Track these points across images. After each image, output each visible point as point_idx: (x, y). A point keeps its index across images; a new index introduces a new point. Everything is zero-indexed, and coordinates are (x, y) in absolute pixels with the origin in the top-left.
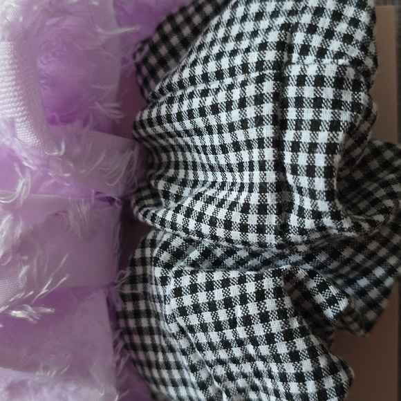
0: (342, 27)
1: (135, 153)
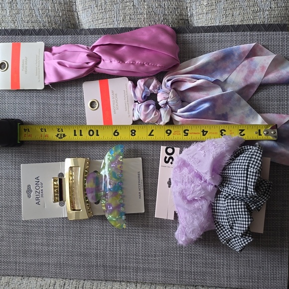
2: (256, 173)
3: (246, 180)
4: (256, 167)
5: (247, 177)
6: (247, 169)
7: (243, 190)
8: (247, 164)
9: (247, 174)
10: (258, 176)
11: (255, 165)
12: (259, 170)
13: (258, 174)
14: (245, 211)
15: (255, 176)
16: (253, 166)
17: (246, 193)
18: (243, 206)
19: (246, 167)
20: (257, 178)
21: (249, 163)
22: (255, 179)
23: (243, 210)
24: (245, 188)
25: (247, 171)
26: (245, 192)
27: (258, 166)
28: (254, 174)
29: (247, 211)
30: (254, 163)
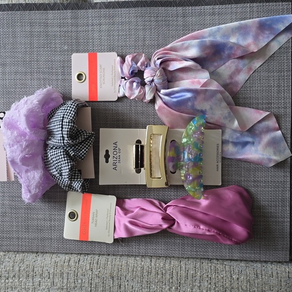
0: (70, 115)
1: (46, 132)
2: (69, 122)
3: (62, 131)
4: (69, 117)
5: (62, 128)
6: (62, 120)
7: (61, 140)
8: (62, 116)
9: (62, 124)
10: (71, 125)
11: (69, 116)
12: (71, 120)
13: (71, 123)
14: (64, 157)
15: (69, 125)
16: (67, 117)
17: (63, 143)
18: (62, 153)
19: (61, 118)
20: (70, 127)
21: (64, 115)
22: (68, 128)
23: (62, 156)
24: (62, 138)
25: (62, 122)
26: (62, 141)
27: (71, 116)
28: (68, 124)
29: (66, 157)
30: (68, 114)
